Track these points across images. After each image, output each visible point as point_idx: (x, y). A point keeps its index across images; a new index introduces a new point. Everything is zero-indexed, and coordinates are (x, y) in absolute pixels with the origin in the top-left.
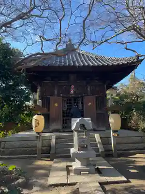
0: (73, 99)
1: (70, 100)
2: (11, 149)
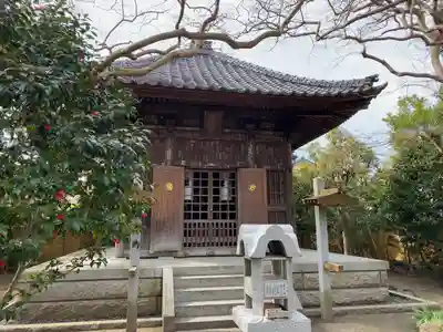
0: (210, 174)
1: (205, 175)
2: (45, 305)
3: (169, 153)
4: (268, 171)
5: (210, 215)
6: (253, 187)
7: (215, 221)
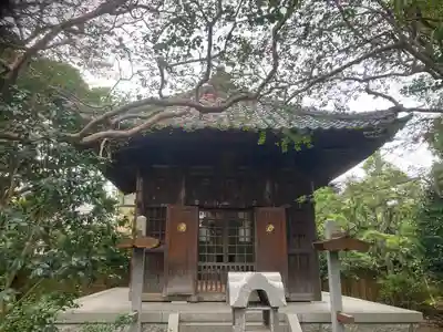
4: (287, 211)
5: (226, 258)
6: (270, 228)
7: (231, 264)
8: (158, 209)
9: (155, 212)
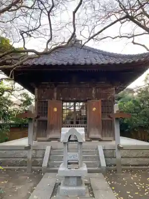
3: (55, 95)
4: (102, 101)
5: (75, 123)
6: (94, 109)
7: (77, 125)
8: (45, 102)
9: (43, 103)
